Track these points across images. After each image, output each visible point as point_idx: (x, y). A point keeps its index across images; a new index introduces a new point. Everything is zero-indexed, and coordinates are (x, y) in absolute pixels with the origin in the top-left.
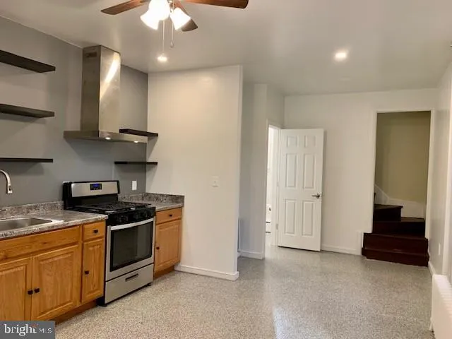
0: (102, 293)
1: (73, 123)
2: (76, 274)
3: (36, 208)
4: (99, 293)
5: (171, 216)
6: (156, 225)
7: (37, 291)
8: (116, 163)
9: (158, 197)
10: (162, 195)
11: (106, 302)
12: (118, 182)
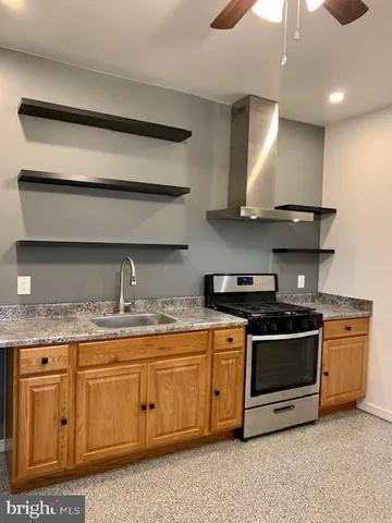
0: (240, 423)
1: (218, 200)
2: (203, 393)
3: (172, 302)
4: (235, 423)
5: (349, 329)
6: (323, 340)
7: (152, 406)
8: (275, 251)
9: (334, 301)
10: (339, 297)
11: (246, 436)
12: (276, 276)
